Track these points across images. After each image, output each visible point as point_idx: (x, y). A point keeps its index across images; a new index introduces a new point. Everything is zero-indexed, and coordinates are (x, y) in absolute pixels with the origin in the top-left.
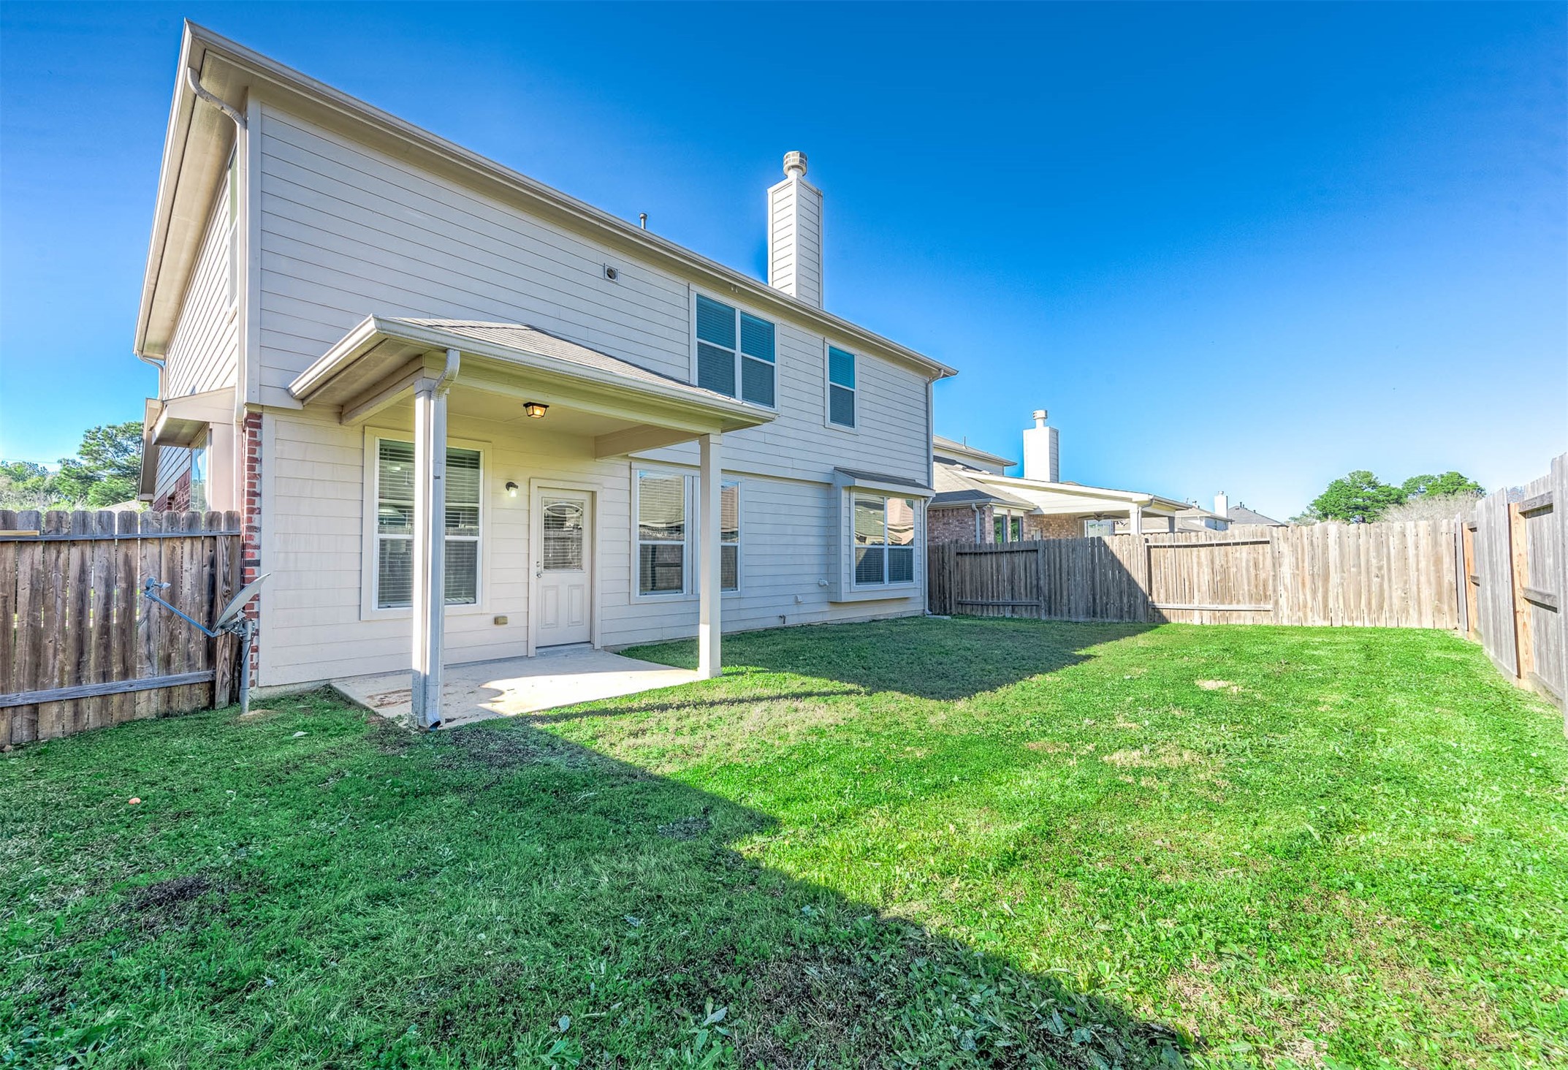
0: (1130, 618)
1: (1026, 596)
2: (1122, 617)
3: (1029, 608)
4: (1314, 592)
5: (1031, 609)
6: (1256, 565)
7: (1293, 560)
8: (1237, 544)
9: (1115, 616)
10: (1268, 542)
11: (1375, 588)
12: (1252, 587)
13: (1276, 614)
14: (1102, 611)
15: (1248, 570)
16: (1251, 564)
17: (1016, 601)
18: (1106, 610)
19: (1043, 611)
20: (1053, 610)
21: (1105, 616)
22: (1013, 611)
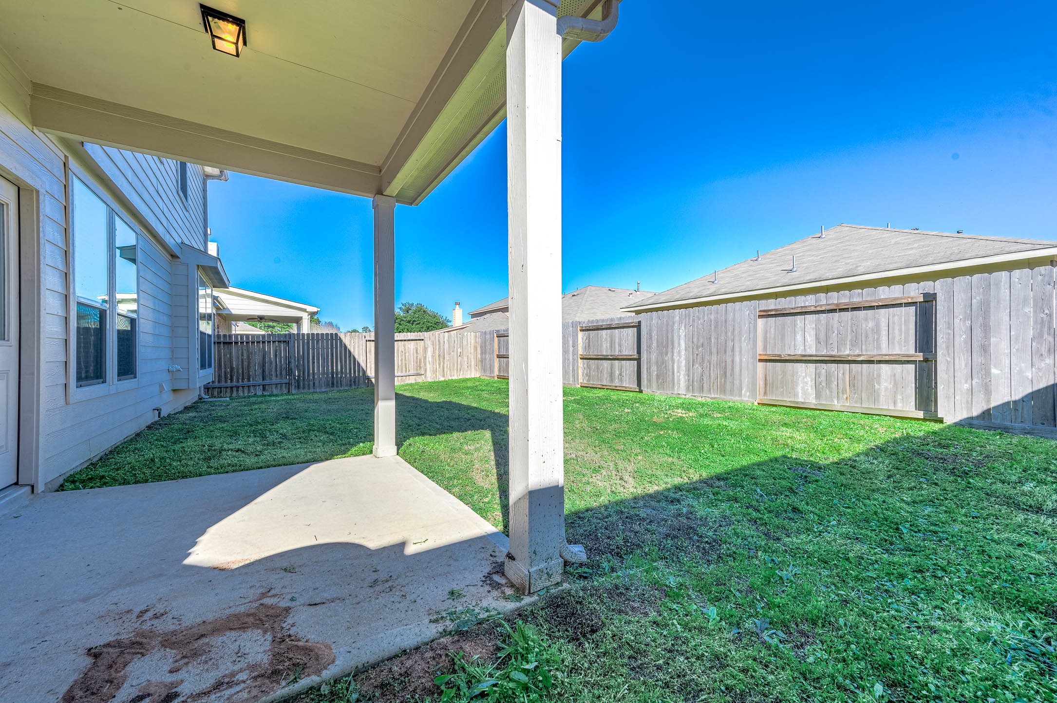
0: (355, 385)
1: (277, 376)
2: (351, 385)
3: (279, 385)
4: (439, 364)
5: (281, 387)
6: (417, 351)
7: (432, 349)
8: (409, 340)
9: (347, 385)
10: (423, 340)
11: (459, 363)
12: (415, 363)
13: (425, 377)
14: (337, 383)
15: (413, 355)
16: (415, 351)
17: (267, 382)
18: (341, 382)
19: (293, 387)
20: (302, 385)
21: (339, 385)
22: (264, 389)
